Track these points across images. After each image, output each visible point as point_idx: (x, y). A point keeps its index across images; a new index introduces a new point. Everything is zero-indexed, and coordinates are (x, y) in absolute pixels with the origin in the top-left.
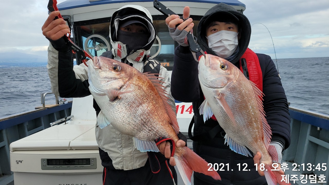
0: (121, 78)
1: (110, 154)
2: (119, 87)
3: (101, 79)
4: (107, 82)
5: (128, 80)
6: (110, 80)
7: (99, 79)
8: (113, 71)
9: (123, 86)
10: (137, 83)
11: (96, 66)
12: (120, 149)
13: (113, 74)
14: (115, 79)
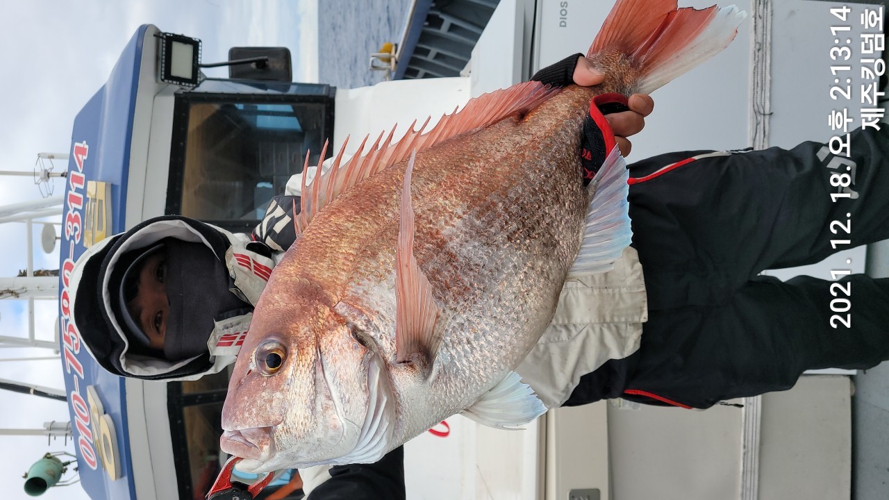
0: (317, 337)
1: (587, 368)
2: (356, 348)
3: (320, 427)
4: (331, 403)
5: (330, 306)
6: (323, 389)
7: (319, 434)
8: (285, 372)
9: (355, 331)
10: (344, 264)
11: (261, 448)
12: (574, 332)
13: (297, 372)
14: (318, 364)
